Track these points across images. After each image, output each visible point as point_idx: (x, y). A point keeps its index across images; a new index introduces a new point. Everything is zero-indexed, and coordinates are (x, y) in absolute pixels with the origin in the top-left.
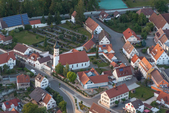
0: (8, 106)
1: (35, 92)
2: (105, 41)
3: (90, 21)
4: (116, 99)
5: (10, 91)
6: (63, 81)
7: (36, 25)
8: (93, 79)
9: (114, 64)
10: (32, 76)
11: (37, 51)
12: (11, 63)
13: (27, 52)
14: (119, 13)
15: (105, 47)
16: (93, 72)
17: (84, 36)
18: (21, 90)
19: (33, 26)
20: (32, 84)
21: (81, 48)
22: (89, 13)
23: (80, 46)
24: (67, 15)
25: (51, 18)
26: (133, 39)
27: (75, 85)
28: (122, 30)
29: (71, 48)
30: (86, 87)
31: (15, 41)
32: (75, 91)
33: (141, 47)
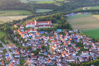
3: (55, 33)
4: (57, 45)
5: (40, 43)
7: (46, 33)
8: (54, 42)
9: (58, 40)
10: (44, 41)
12: (41, 39)
15: (57, 37)
18: (42, 43)
20: (44, 42)
21: (53, 37)
22: (55, 31)
24: (51, 32)
26: (62, 36)
28: (60, 34)
29: (51, 37)
31: (42, 35)
33: (63, 37)
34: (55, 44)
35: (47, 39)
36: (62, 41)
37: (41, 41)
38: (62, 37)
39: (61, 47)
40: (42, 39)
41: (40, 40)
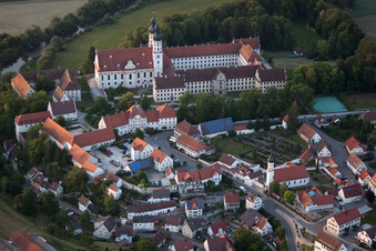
1: (246, 214)
2: (325, 152)
4: (345, 226)
9: (339, 181)
13: (234, 165)
16: (315, 191)
17: (299, 146)
18: (229, 210)
19: (238, 132)
20: (243, 204)
21: (297, 161)
23: (295, 158)
24: (277, 119)
28: (343, 138)
30: (307, 209)
32: (294, 213)
33: (369, 160)
34: (331, 221)
37: (218, 199)
40: (227, 181)
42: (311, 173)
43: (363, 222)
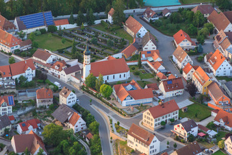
0: (25, 128)
1: (59, 110)
2: (150, 46)
3: (132, 21)
4: (161, 119)
5: (27, 109)
6: (95, 96)
7: (63, 27)
8: (133, 94)
9: (161, 75)
10: (56, 90)
11: (63, 58)
12: (30, 74)
13: (50, 60)
14: (169, 11)
15: (149, 53)
16: (133, 84)
17: (123, 40)
18: (41, 108)
19: (58, 27)
20: (56, 100)
21: (119, 55)
22: (130, 11)
23: (117, 52)
24: (102, 13)
25: (81, 17)
26: (186, 44)
27: (110, 102)
28: (172, 32)
29: (106, 55)
30: (124, 103)
32: (110, 109)
33: (197, 54)
34: (146, 114)
35: (79, 76)
36: (192, 89)
37: (30, 96)
38: (190, 53)
39: (195, 131)
40: (41, 77)
41: (22, 85)
42: (132, 68)
43: (181, 116)
